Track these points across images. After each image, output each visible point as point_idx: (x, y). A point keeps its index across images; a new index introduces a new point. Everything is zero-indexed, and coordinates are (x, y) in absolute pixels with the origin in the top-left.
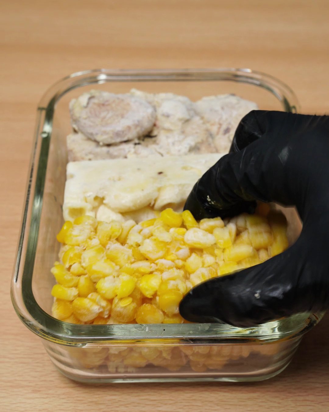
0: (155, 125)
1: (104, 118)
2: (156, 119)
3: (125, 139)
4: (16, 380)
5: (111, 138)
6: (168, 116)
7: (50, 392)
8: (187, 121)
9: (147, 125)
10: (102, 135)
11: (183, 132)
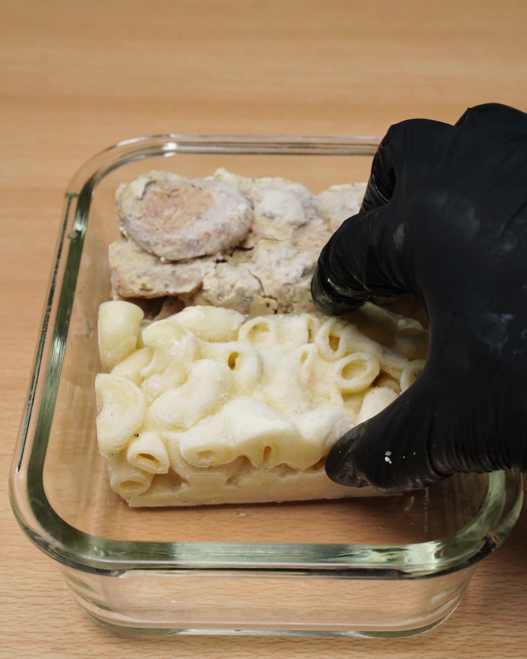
0: (250, 231)
1: (170, 218)
2: (253, 221)
3: (202, 253)
4: (26, 632)
5: (179, 251)
6: (272, 218)
7: (81, 650)
8: (302, 226)
9: (236, 230)
10: (164, 245)
11: (295, 244)
